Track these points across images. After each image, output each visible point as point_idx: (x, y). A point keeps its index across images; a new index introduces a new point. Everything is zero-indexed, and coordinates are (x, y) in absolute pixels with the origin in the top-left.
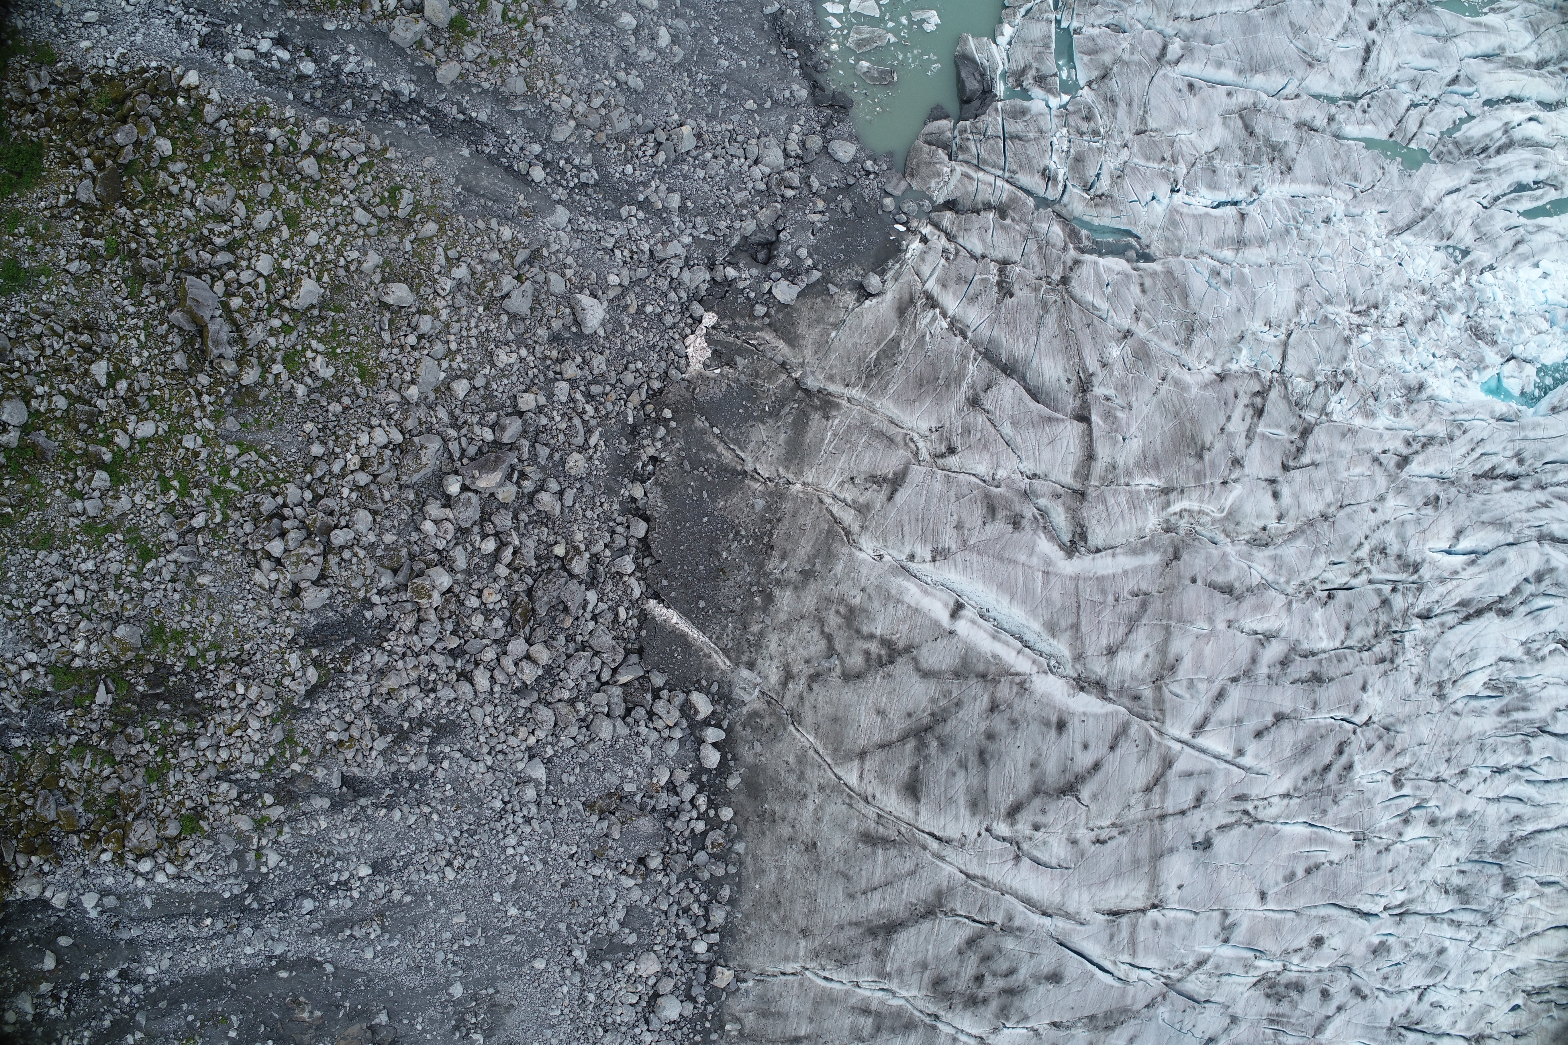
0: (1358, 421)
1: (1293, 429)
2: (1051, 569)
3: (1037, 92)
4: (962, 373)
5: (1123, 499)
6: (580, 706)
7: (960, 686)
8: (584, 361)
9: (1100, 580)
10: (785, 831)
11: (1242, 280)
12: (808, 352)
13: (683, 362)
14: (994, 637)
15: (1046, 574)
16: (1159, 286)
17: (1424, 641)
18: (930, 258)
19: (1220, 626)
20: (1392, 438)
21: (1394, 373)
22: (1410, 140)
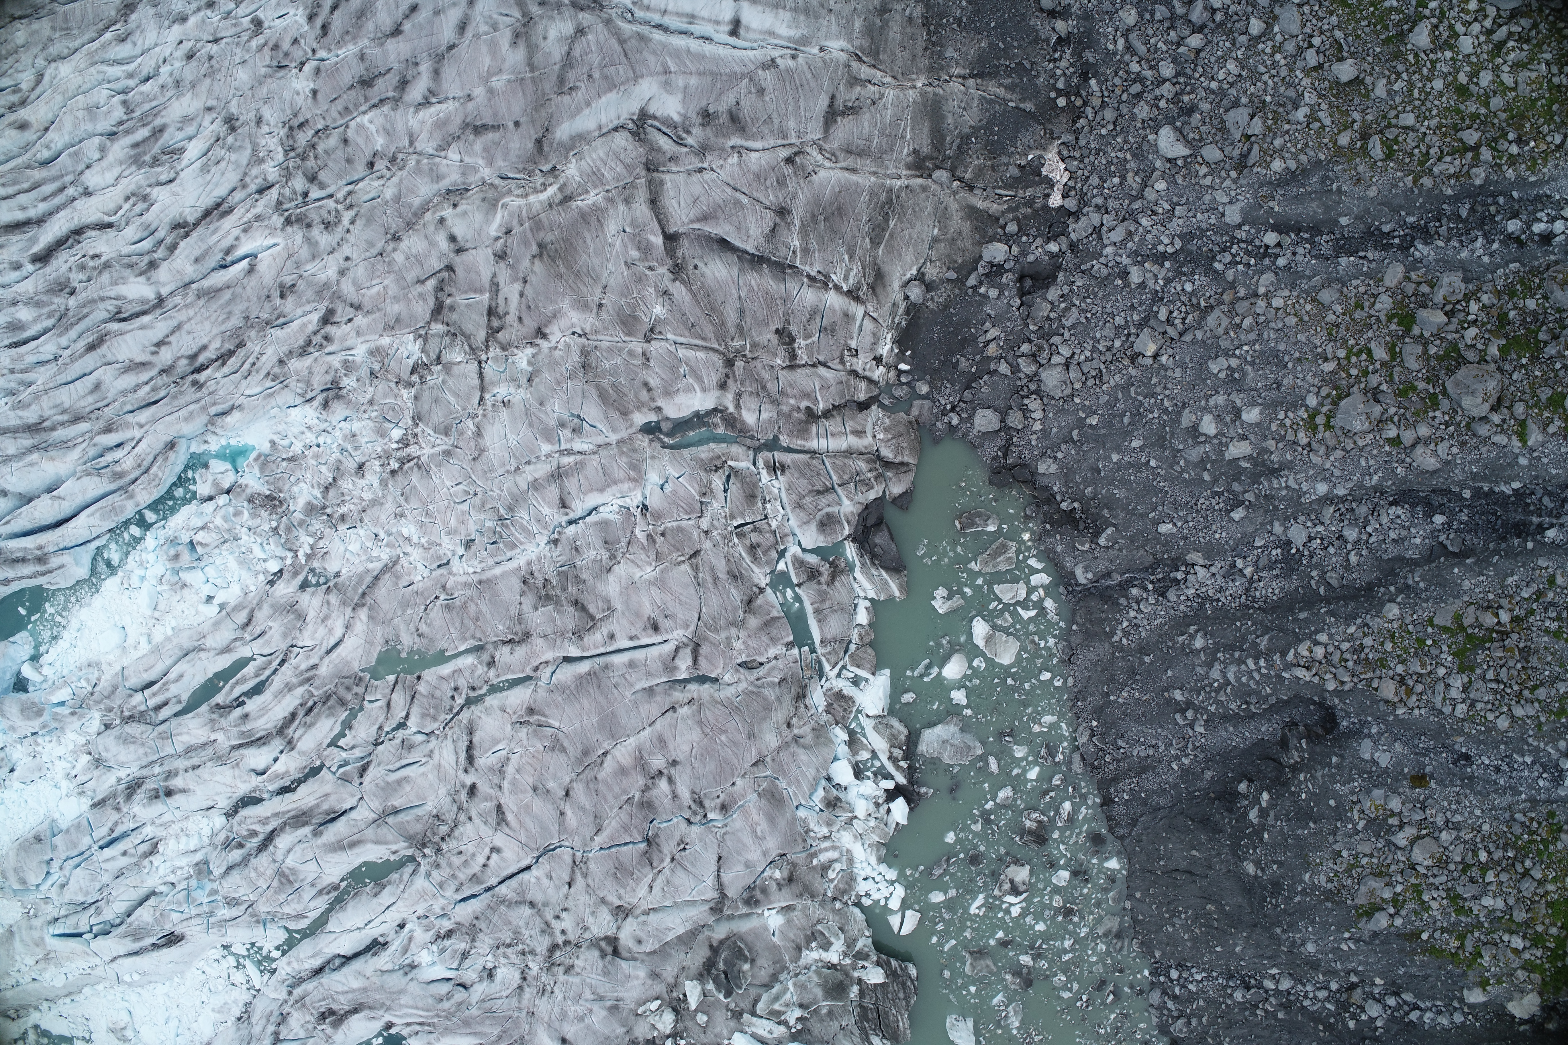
0: (386, 341)
1: (452, 308)
2: (664, 78)
3: (813, 559)
4: (804, 233)
5: (608, 175)
8: (1156, 106)
9: (612, 86)
11: (548, 435)
12: (953, 206)
13: (1065, 153)
14: (693, 16)
15: (667, 72)
16: (631, 396)
17: (261, 162)
18: (868, 339)
19: (479, 92)
20: (344, 338)
21: (357, 407)
22: (396, 683)
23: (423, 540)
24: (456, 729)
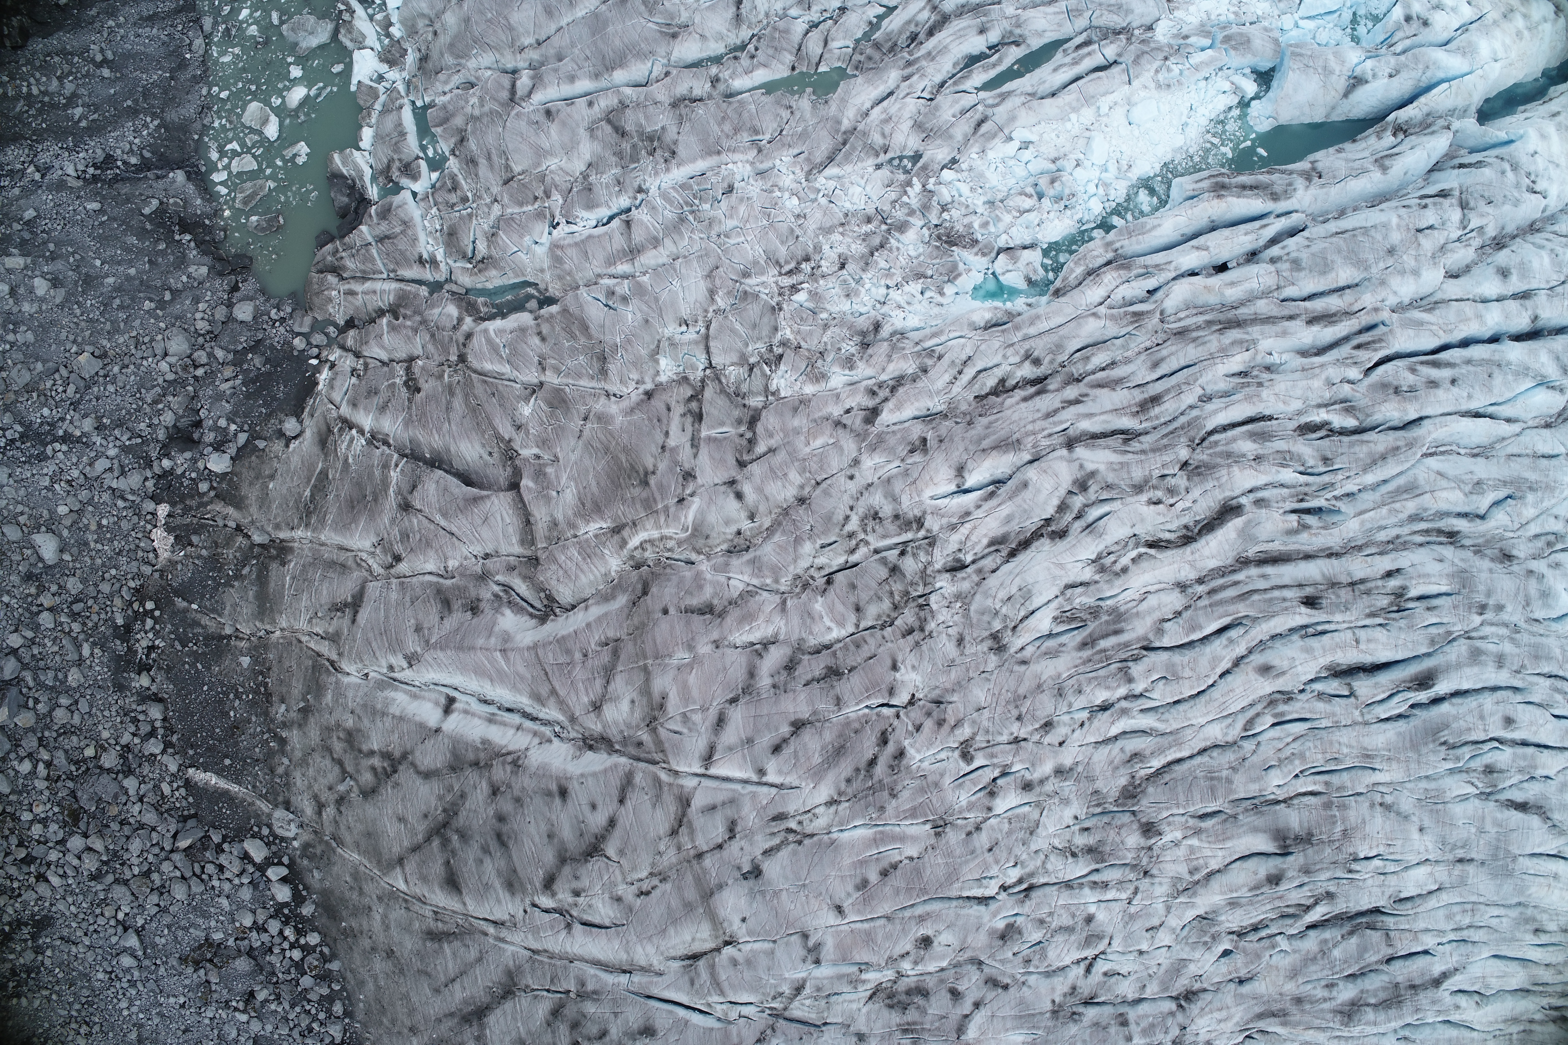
0: (809, 389)
1: (739, 422)
2: (508, 645)
3: (405, 182)
4: (385, 483)
5: (574, 552)
6: (155, 876)
7: (458, 778)
8: (60, 587)
9: (561, 641)
10: (366, 943)
11: (641, 292)
13: (152, 557)
14: (491, 721)
15: (503, 651)
16: (557, 328)
17: (958, 596)
18: (337, 383)
19: (704, 648)
20: (853, 393)
21: (842, 323)
22: (818, 64)
23: (779, 194)
24: (754, 20)
